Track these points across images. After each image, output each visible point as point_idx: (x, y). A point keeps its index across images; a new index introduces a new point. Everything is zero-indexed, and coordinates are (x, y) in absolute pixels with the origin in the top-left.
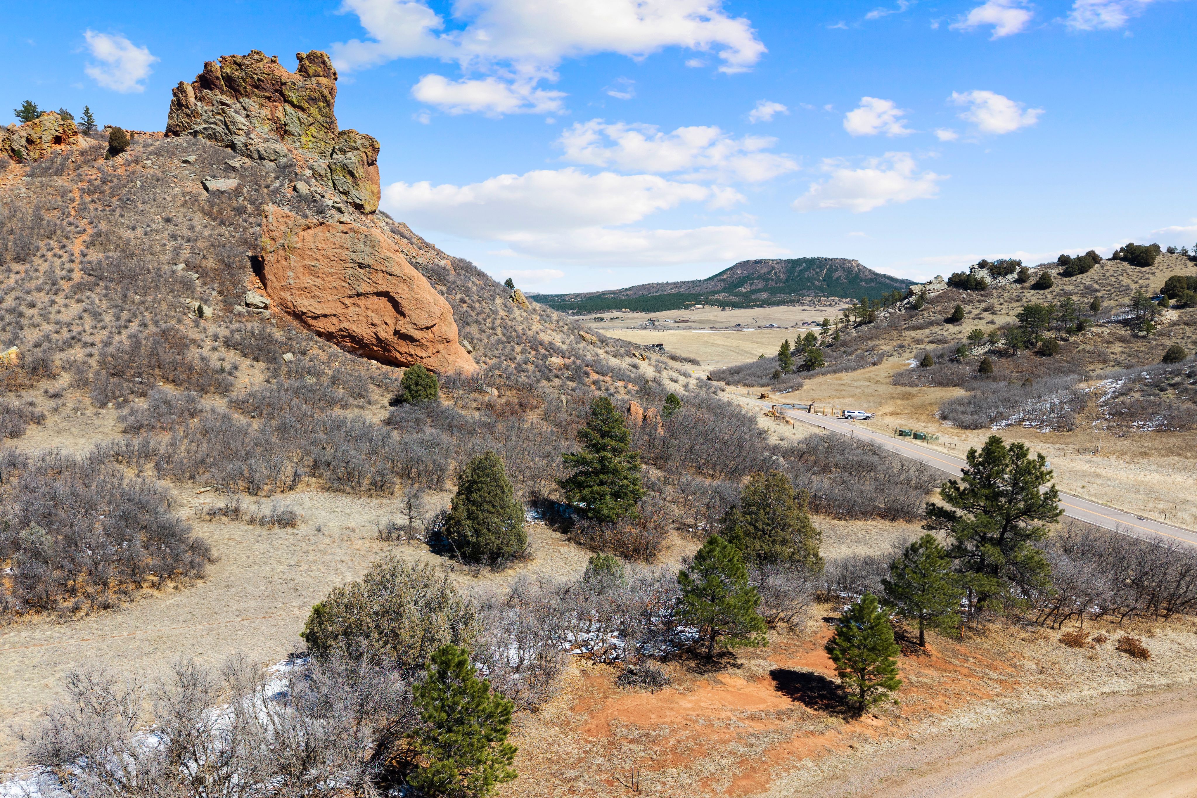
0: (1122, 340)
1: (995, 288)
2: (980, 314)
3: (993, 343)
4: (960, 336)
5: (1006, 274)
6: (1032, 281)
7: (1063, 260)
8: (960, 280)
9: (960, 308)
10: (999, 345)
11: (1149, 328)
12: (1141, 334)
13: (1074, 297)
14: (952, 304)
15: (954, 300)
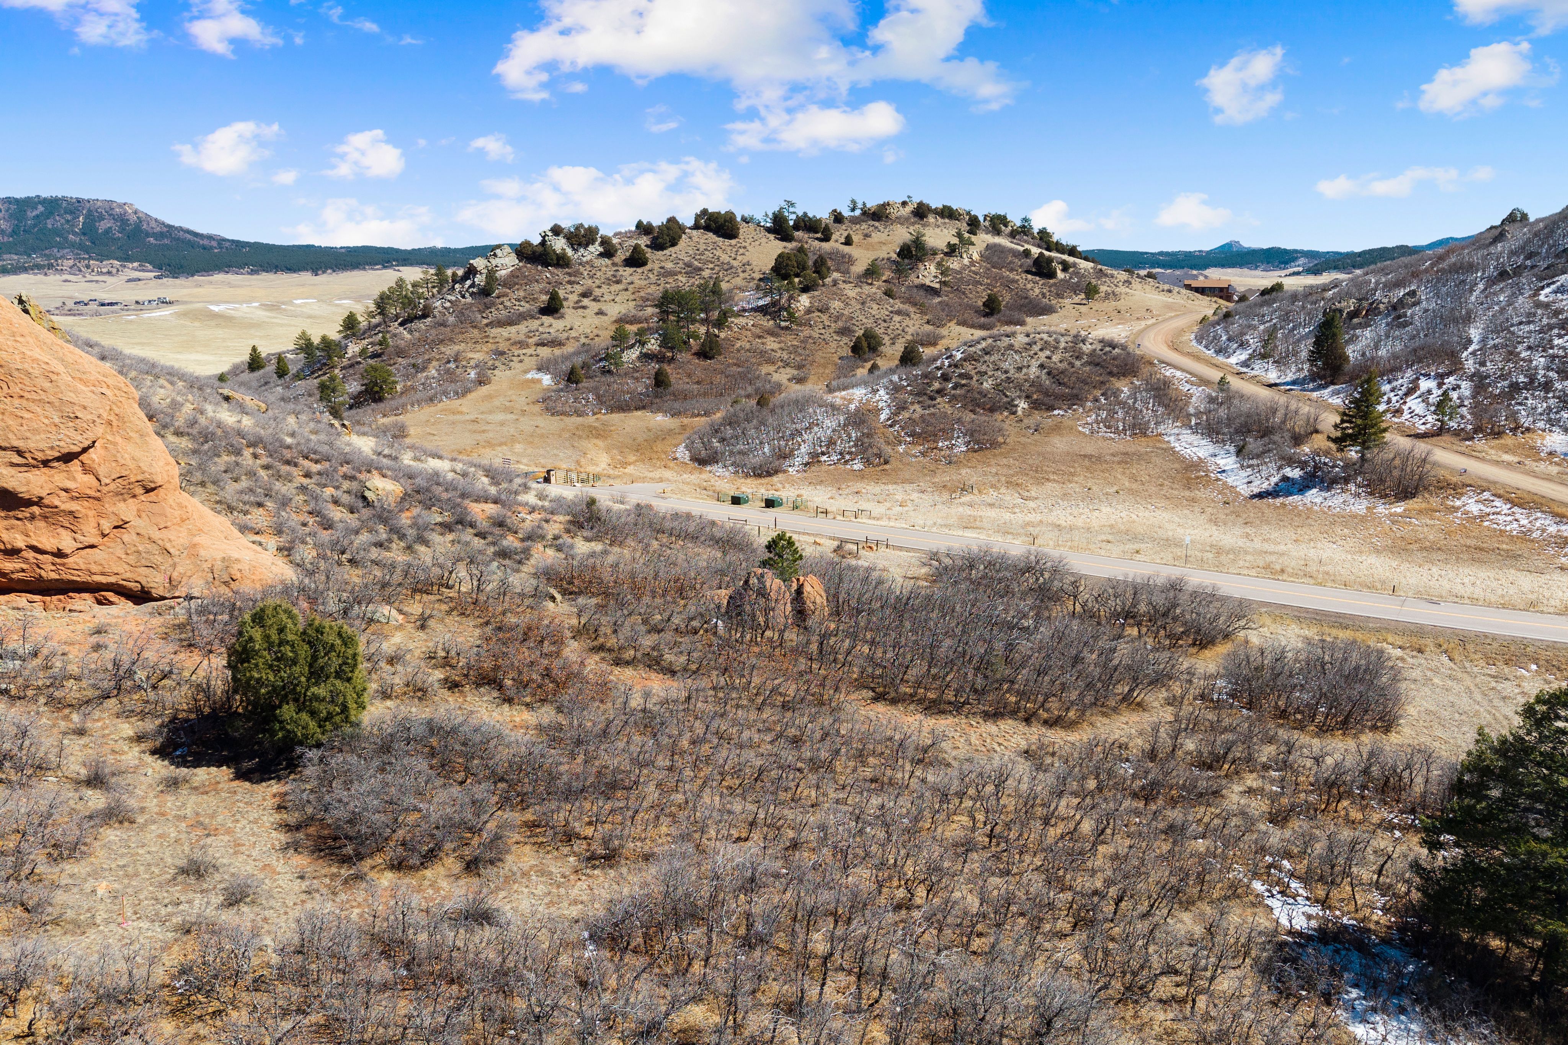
0: (772, 333)
1: (580, 264)
2: (580, 301)
3: (643, 344)
4: (573, 334)
5: (587, 245)
6: (620, 256)
7: (643, 229)
8: (534, 252)
9: (557, 293)
10: (649, 346)
11: (791, 317)
12: (783, 324)
13: (680, 277)
14: (537, 287)
15: (537, 281)
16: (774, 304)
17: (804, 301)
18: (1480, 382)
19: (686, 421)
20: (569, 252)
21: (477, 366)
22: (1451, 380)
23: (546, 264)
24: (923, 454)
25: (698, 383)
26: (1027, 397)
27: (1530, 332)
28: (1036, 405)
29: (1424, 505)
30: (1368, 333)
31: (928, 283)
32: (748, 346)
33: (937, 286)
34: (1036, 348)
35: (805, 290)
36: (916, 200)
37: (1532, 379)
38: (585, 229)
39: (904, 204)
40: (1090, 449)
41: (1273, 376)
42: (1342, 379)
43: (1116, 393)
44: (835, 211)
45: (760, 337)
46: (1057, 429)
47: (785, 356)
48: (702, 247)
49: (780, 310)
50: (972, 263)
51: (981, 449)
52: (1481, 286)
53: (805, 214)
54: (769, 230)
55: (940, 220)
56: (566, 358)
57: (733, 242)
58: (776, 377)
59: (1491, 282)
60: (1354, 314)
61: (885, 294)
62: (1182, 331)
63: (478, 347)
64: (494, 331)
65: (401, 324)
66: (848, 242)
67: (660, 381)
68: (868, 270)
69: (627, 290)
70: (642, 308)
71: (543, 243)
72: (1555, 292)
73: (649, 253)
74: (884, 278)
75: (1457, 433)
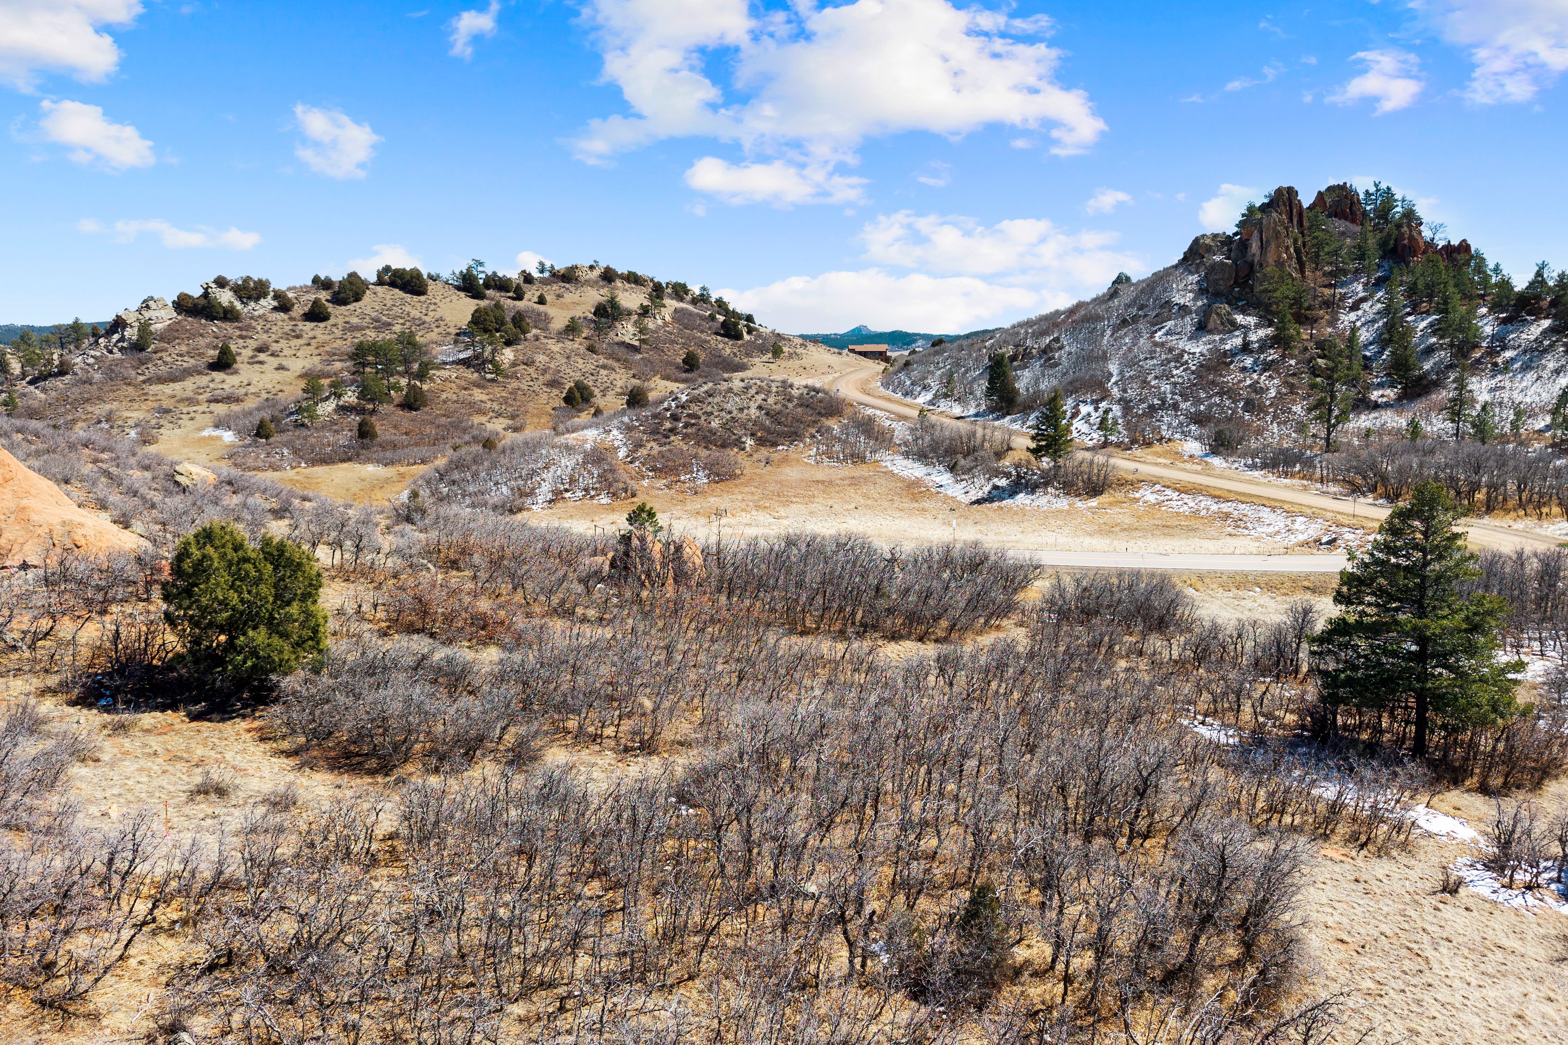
1: (252, 318)
5: (258, 299)
6: (298, 310)
7: (321, 283)
8: (195, 305)
9: (228, 347)
10: (346, 398)
11: (497, 370)
12: (489, 376)
13: (368, 332)
14: (202, 342)
15: (201, 335)
16: (477, 357)
17: (508, 355)
18: (1127, 405)
19: (402, 469)
20: (238, 305)
21: (136, 425)
22: (1103, 405)
23: (211, 317)
24: (669, 487)
25: (406, 434)
26: (752, 435)
27: (1154, 365)
28: (761, 442)
29: (1112, 499)
30: (1026, 373)
31: (627, 341)
32: (455, 398)
33: (637, 343)
34: (752, 391)
35: (508, 343)
36: (603, 264)
37: (1163, 401)
38: (255, 282)
39: (592, 268)
40: (820, 475)
41: (957, 410)
42: (1016, 410)
43: (829, 429)
44: (524, 271)
45: (465, 389)
46: (785, 460)
47: (496, 406)
48: (389, 303)
49: (484, 363)
50: (666, 324)
51: (722, 480)
52: (1109, 332)
53: (495, 273)
54: (458, 288)
55: (627, 286)
56: (249, 413)
57: (422, 298)
58: (490, 426)
59: (1116, 329)
60: (1013, 358)
61: (588, 349)
62: (867, 381)
63: (136, 405)
64: (154, 388)
65: (30, 383)
66: (542, 301)
67: (365, 433)
68: (568, 326)
69: (309, 344)
70: (329, 363)
71: (206, 295)
72: (1166, 334)
73: (330, 307)
74: (584, 335)
75: (1118, 445)
